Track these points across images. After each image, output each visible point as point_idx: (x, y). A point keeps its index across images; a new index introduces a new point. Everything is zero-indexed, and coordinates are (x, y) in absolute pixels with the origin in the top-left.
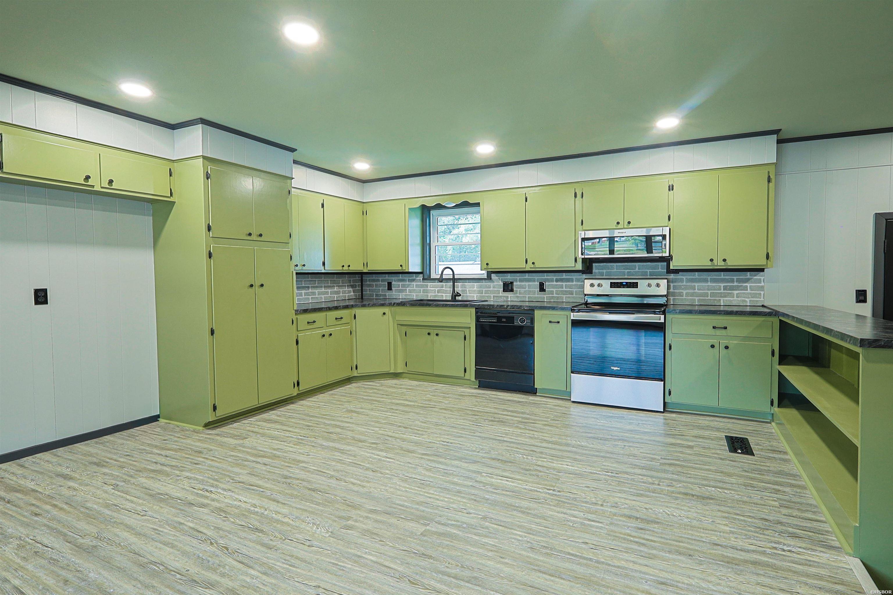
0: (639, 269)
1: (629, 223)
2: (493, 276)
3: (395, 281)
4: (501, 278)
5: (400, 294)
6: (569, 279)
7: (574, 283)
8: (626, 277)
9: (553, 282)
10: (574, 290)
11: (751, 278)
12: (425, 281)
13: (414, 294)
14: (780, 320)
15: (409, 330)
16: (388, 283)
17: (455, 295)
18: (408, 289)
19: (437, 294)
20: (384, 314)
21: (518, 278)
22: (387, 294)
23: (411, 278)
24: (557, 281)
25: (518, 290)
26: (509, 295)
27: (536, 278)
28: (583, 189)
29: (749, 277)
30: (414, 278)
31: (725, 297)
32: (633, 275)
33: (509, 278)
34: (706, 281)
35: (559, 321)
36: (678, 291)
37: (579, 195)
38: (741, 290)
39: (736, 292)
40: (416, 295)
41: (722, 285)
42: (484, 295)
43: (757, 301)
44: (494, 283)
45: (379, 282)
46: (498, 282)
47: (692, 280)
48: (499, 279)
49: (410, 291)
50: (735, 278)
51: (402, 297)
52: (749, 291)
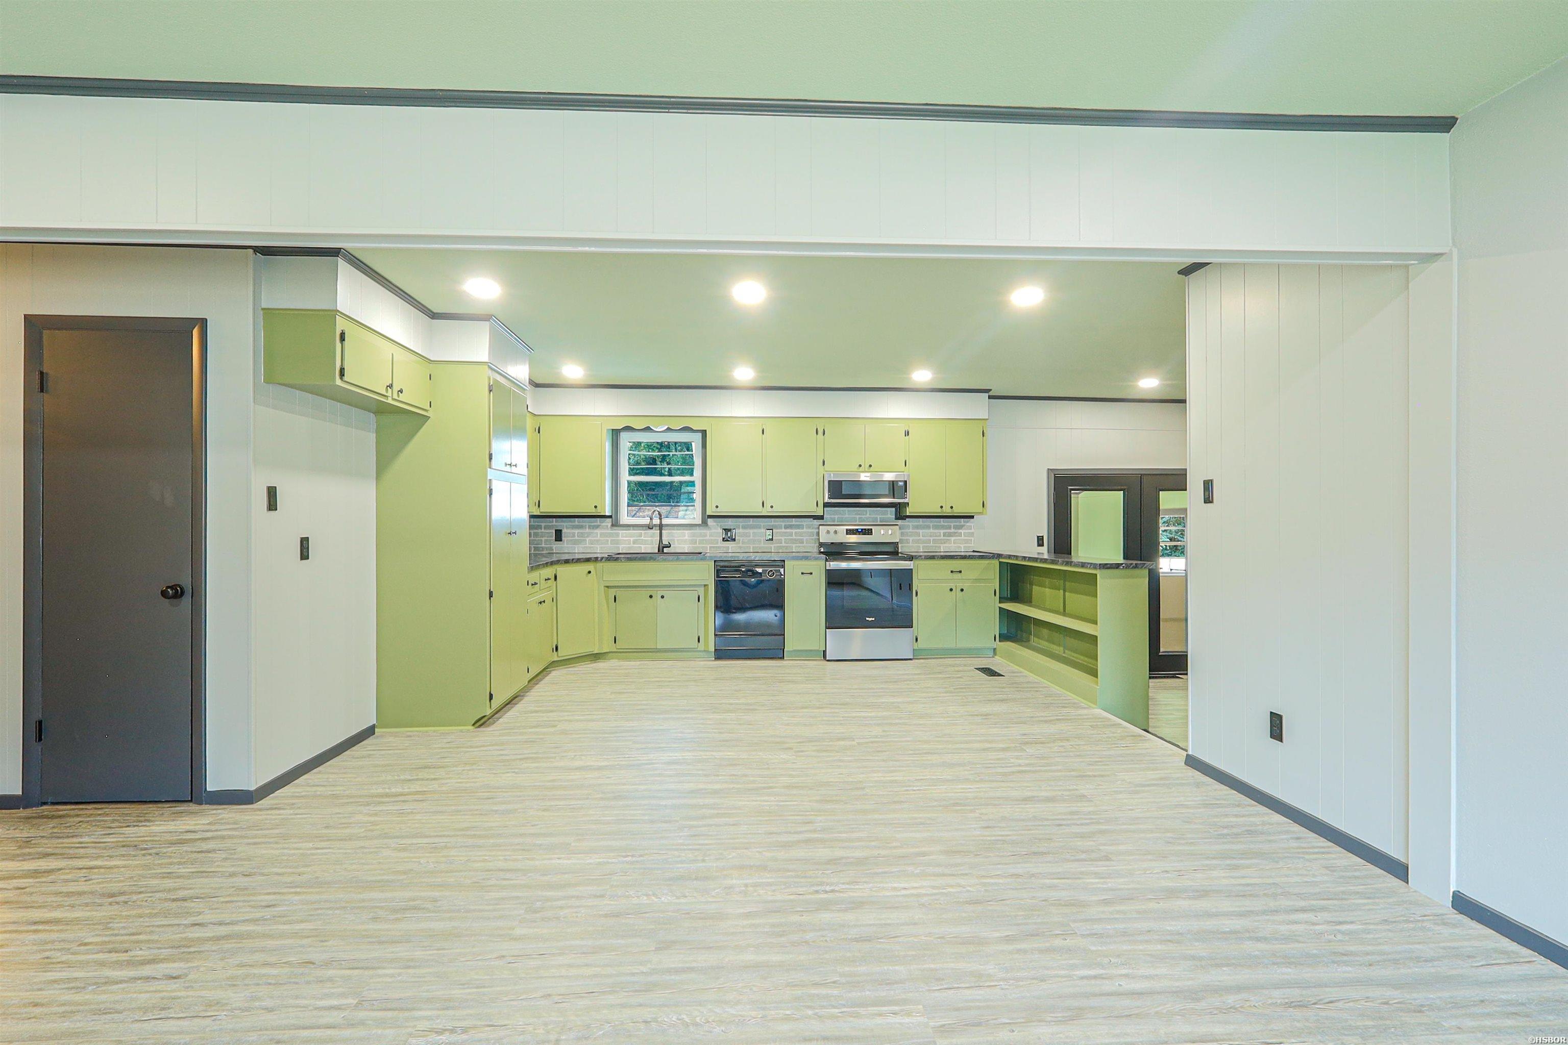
0: (870, 515)
1: (870, 466)
2: (710, 521)
3: (567, 528)
4: (719, 524)
5: (576, 546)
6: (800, 525)
7: (805, 530)
8: (858, 523)
9: (781, 528)
10: (805, 538)
11: (964, 525)
12: (615, 528)
13: (598, 546)
14: (1000, 562)
15: (620, 593)
16: (556, 530)
17: (662, 548)
18: (587, 539)
19: (632, 545)
20: (590, 572)
21: (741, 524)
22: (554, 546)
23: (592, 524)
24: (786, 527)
25: (741, 539)
26: (730, 545)
27: (762, 524)
28: (824, 426)
29: (962, 523)
30: (599, 524)
31: (945, 543)
32: (864, 521)
33: (729, 523)
34: (928, 527)
35: (811, 571)
36: (905, 538)
37: (820, 432)
38: (957, 536)
39: (953, 539)
40: (601, 547)
41: (942, 531)
42: (698, 545)
43: (969, 547)
44: (711, 530)
45: (541, 529)
46: (715, 530)
47: (917, 527)
48: (718, 525)
49: (592, 542)
50: (952, 524)
51: (578, 550)
52: (963, 537)
